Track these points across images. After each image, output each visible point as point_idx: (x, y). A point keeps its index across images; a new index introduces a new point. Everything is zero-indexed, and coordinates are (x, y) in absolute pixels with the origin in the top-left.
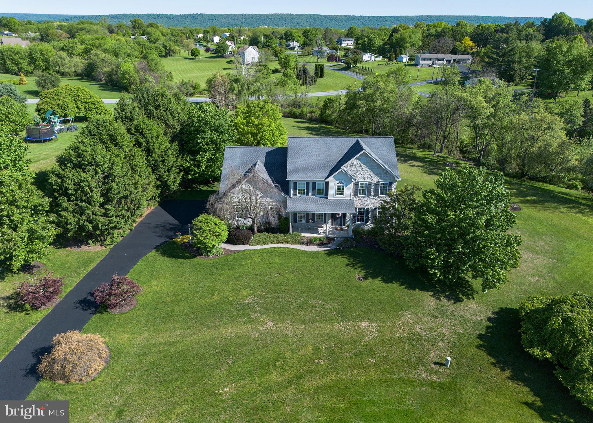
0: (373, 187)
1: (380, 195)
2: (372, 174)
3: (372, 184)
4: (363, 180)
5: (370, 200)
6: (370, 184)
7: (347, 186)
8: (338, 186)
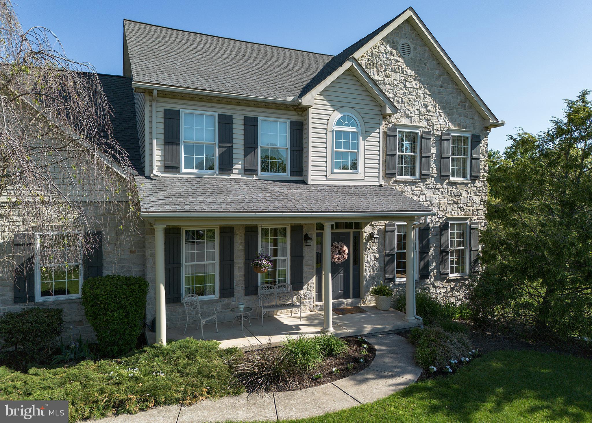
0: (433, 150)
1: (452, 179)
2: (429, 101)
3: (433, 139)
4: (407, 122)
5: (429, 193)
6: (426, 136)
7: (366, 134)
8: (339, 134)
